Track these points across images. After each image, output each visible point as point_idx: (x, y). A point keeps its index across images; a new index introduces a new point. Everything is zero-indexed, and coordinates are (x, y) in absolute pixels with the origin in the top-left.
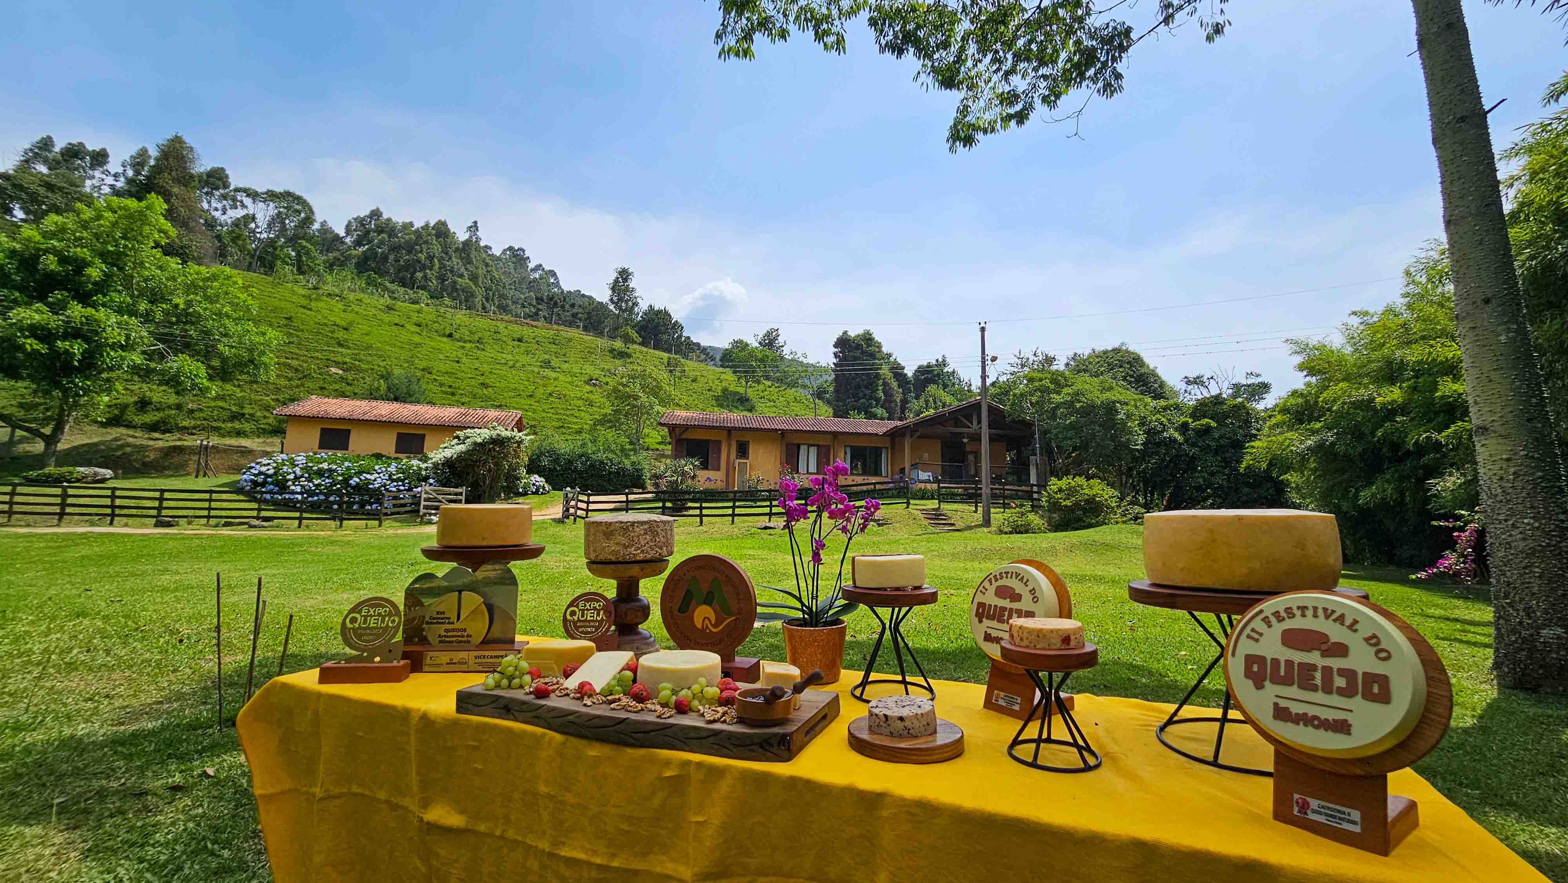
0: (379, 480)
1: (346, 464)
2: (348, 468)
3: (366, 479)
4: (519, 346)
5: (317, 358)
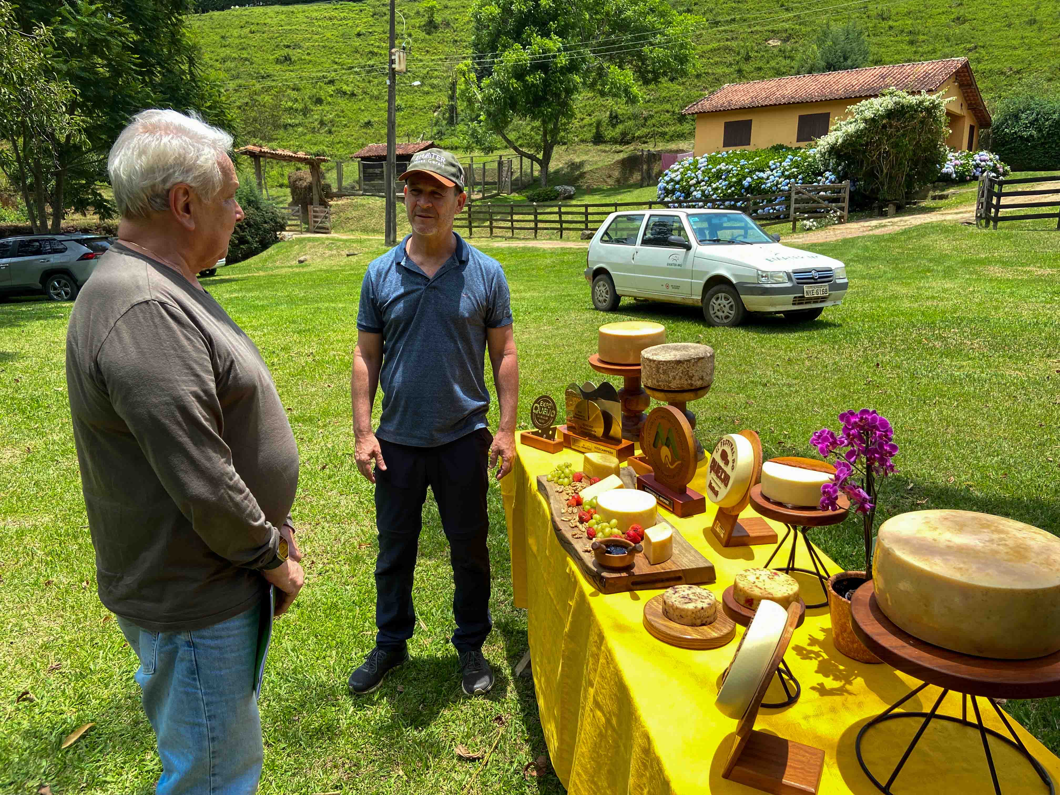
0: (771, 178)
5: (757, 32)
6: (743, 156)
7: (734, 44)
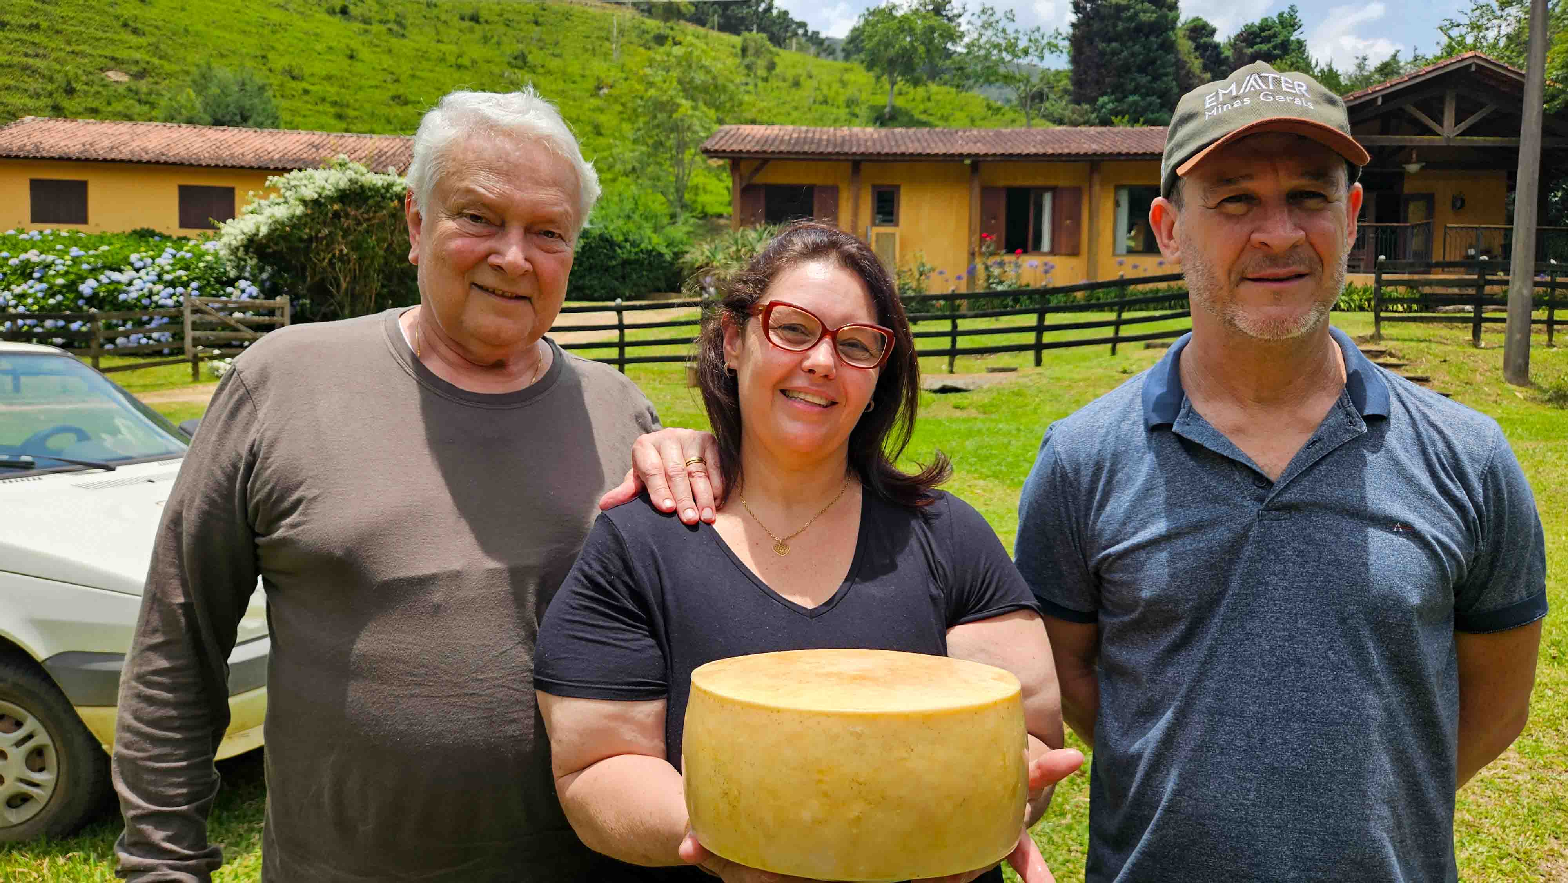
0: (138, 284)
1: (75, 251)
2: (75, 260)
3: (112, 282)
4: (471, 30)
5: (83, 54)
6: (75, 241)
7: (39, 63)
